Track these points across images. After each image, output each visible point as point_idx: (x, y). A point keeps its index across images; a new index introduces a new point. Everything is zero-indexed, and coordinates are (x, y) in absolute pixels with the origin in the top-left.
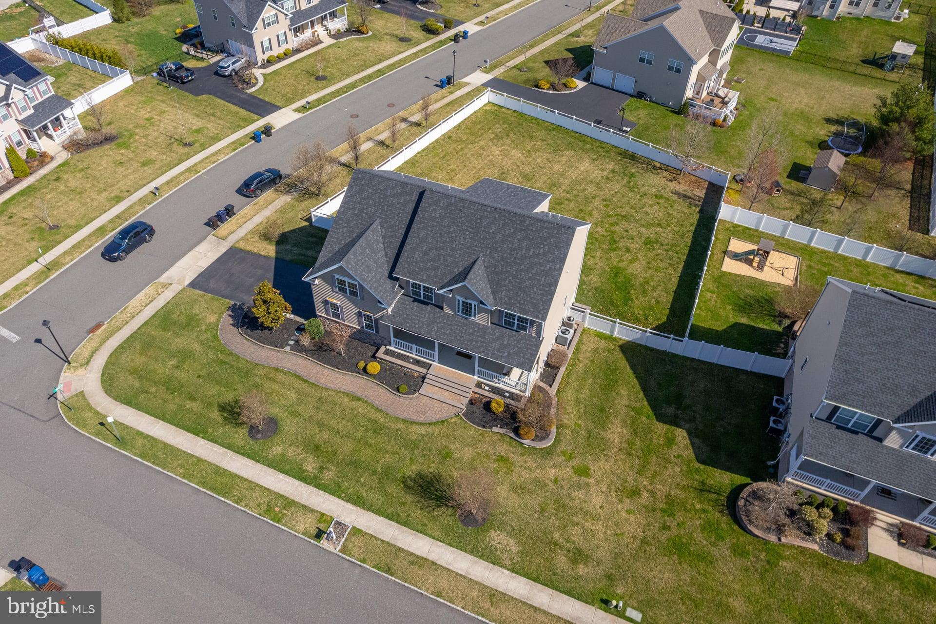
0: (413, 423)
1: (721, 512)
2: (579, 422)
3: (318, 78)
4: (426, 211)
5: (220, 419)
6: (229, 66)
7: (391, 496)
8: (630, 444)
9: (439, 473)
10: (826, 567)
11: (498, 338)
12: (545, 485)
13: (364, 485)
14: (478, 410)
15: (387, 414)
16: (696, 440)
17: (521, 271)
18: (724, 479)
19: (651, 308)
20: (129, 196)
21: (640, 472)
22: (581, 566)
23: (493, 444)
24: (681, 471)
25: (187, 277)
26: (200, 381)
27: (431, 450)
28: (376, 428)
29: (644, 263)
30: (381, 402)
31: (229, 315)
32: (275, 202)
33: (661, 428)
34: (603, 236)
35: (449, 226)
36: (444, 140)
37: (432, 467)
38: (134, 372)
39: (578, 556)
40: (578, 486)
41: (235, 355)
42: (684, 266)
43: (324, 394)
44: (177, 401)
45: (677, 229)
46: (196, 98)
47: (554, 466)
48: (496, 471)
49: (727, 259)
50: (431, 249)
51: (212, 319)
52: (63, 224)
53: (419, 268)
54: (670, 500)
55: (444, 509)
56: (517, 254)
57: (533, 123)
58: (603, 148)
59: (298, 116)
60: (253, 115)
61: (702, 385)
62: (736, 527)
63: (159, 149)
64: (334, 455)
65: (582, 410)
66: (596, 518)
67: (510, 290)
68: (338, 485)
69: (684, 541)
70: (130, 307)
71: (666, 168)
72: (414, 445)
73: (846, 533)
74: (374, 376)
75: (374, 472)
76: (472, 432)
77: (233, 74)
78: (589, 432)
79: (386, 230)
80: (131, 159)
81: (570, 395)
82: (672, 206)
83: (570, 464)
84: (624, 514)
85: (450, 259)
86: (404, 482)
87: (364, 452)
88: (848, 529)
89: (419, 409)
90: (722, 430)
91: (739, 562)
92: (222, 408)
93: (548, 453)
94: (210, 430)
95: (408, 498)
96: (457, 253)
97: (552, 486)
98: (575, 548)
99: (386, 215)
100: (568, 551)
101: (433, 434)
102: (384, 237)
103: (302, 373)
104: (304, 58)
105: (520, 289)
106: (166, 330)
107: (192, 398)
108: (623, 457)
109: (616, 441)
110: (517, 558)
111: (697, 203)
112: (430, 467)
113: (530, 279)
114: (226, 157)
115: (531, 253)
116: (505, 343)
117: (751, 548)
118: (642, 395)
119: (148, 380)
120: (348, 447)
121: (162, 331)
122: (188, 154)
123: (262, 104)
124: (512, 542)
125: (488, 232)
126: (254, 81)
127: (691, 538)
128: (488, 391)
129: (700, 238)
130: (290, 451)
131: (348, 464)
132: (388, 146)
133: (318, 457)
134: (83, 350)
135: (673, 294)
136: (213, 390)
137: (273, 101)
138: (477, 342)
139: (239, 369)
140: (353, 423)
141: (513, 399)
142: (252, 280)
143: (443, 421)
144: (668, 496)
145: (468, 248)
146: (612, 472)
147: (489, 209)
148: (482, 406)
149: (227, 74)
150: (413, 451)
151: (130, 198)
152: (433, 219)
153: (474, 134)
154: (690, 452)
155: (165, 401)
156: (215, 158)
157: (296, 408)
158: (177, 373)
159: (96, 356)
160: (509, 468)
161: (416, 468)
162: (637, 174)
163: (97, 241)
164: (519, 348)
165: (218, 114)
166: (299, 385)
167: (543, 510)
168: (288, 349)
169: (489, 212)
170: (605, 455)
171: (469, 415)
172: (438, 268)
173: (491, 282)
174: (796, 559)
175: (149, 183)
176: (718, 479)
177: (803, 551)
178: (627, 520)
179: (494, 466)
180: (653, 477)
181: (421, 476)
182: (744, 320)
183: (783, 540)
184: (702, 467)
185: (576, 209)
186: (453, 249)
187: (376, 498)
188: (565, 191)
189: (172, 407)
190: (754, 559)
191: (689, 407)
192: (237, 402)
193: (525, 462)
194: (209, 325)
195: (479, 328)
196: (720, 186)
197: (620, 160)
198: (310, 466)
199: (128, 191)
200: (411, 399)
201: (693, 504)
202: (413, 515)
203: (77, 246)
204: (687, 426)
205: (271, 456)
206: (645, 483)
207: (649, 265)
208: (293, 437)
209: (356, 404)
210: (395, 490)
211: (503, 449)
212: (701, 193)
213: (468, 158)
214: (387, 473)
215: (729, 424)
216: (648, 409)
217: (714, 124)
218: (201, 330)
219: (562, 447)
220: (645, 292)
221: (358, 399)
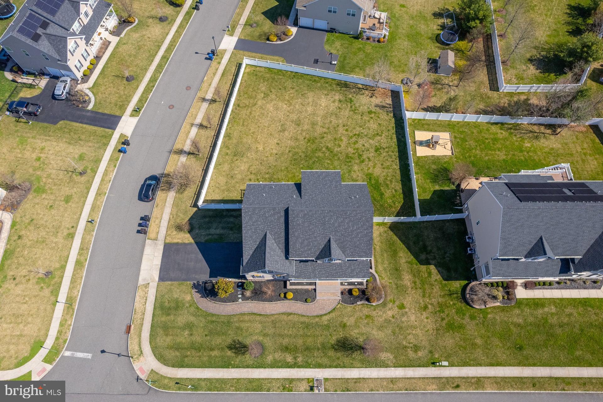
0: (321, 316)
1: (461, 302)
2: (390, 281)
3: (128, 79)
4: (294, 222)
5: (233, 355)
6: (63, 92)
7: (331, 357)
8: (415, 283)
9: (345, 336)
10: (504, 311)
11: (349, 267)
12: (390, 321)
13: (317, 357)
14: (347, 296)
15: (308, 316)
16: (439, 269)
17: (353, 238)
18: (457, 285)
19: (394, 196)
20: (76, 230)
21: (424, 296)
22: (419, 352)
23: (361, 311)
24: (439, 287)
25: (154, 275)
26: (208, 338)
27: (336, 326)
28: (307, 326)
29: (380, 165)
30: (302, 311)
31: (196, 292)
32: (168, 199)
33: (423, 268)
34: (353, 153)
35: (309, 226)
36: (236, 109)
37: (341, 334)
38: (170, 348)
39: (416, 348)
40: (403, 315)
41: (216, 315)
42: (399, 161)
43: (273, 318)
44: (205, 354)
45: (387, 134)
46: (56, 126)
47: (390, 309)
48: (368, 324)
49: (417, 147)
50: (304, 240)
51: (188, 298)
52: (52, 269)
53: (301, 251)
54: (440, 305)
55: (355, 353)
56: (348, 230)
57: (280, 75)
58: (327, 83)
59: (135, 120)
60: (107, 130)
61: (432, 236)
62: (468, 307)
63: (67, 185)
64: (296, 348)
65: (388, 274)
66: (415, 327)
67: (350, 249)
68: (307, 362)
69: (452, 322)
70: (137, 309)
71: (366, 87)
72: (327, 327)
73: (508, 293)
74: (291, 299)
75: (318, 349)
76: (349, 309)
77: (68, 96)
78: (396, 284)
79: (274, 236)
80: (55, 200)
81: (380, 268)
82: (379, 118)
83: (395, 305)
84: (425, 320)
85: (315, 243)
86: (333, 348)
87: (308, 341)
88: (508, 291)
89: (321, 307)
90: (448, 259)
91: (474, 322)
92: (230, 348)
93: (384, 304)
94: (233, 362)
95: (339, 354)
96: (318, 239)
97: (393, 320)
98: (413, 345)
99: (270, 228)
100: (412, 348)
101: (333, 318)
102: (274, 239)
103: (255, 311)
104: (107, 63)
105: (355, 247)
106: (169, 315)
107: (212, 349)
108: (414, 291)
109: (409, 284)
110: (394, 361)
111: (390, 109)
112: (340, 335)
113: (358, 240)
114: (114, 174)
115: (355, 228)
116: (353, 268)
117: (476, 314)
118: (409, 253)
119: (182, 349)
120: (300, 342)
121: (166, 316)
122: (89, 181)
123: (105, 117)
124: (389, 354)
125: (330, 224)
126: (87, 98)
127: (454, 319)
128: (347, 285)
129: (400, 137)
130: (276, 356)
131: (305, 350)
132: (206, 127)
133: (290, 353)
134: (133, 347)
135: (400, 182)
136: (218, 340)
137: (112, 113)
138: (339, 272)
139: (223, 322)
140: (295, 328)
141: (360, 285)
142: (193, 263)
143: (334, 309)
144: (438, 303)
145: (323, 235)
146: (413, 301)
147: (326, 212)
148: (347, 293)
149: (64, 98)
150: (329, 330)
151: (77, 231)
152: (299, 225)
153: (251, 98)
154: (439, 276)
155: (200, 357)
156: (107, 179)
157: (265, 332)
158: (194, 338)
159: (143, 347)
160: (372, 320)
161: (334, 338)
162: (353, 98)
163: (83, 273)
164: (360, 269)
165: (83, 137)
166: (258, 318)
167: (394, 333)
168: (240, 300)
169: (327, 213)
170: (407, 294)
171: (344, 301)
172: (311, 249)
173: (340, 248)
174: (492, 312)
175: (81, 215)
176: (455, 286)
177: (494, 308)
178: (428, 322)
179: (366, 321)
180: (429, 296)
181: (338, 341)
182: (437, 188)
183: (487, 306)
184: (447, 282)
185: (333, 139)
186: (315, 237)
187: (325, 361)
188: (321, 126)
189: (205, 359)
190: (478, 319)
191: (431, 252)
192: (234, 341)
193: (377, 313)
194: (189, 302)
195: (338, 265)
196: (397, 92)
197: (341, 90)
198: (289, 359)
199: (73, 227)
200: (314, 303)
201: (449, 303)
202: (345, 361)
203: (73, 281)
204: (433, 262)
205: (270, 363)
206: (428, 300)
207: (383, 166)
208: (273, 348)
209: (290, 317)
210: (331, 353)
211: (366, 311)
212: (389, 101)
213: (257, 119)
214: (324, 347)
215: (450, 254)
216: (415, 261)
217: (379, 41)
218: (187, 307)
219: (389, 298)
220: (387, 185)
221: (290, 314)
